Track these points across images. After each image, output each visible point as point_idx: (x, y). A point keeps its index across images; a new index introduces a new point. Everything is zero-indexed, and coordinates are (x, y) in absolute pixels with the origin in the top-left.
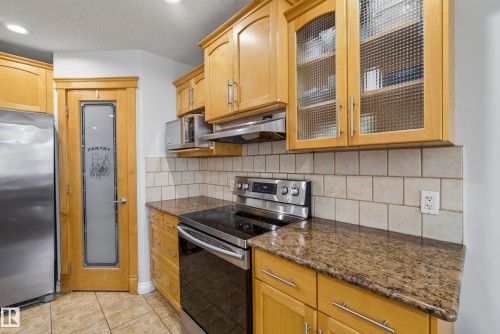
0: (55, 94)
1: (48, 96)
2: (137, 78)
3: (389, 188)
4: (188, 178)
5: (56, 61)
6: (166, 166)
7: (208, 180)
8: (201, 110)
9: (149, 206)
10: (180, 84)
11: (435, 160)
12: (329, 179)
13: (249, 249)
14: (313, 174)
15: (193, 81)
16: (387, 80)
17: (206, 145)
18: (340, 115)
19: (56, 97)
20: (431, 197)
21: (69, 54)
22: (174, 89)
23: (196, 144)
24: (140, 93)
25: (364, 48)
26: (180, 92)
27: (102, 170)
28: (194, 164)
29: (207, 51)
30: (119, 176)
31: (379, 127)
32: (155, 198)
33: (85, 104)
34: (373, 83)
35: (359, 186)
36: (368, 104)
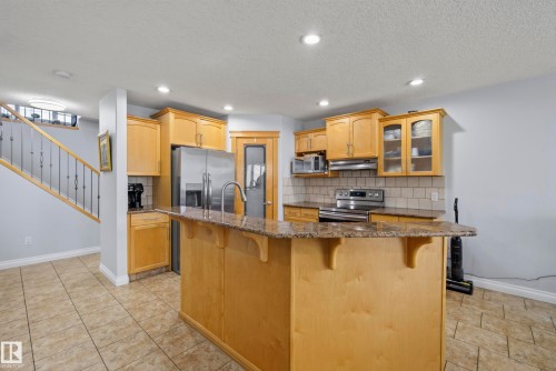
1: (225, 141)
2: (279, 132)
3: (420, 192)
5: (229, 120)
6: (290, 183)
9: (285, 206)
10: (297, 135)
11: (436, 181)
12: (392, 189)
13: (369, 215)
14: (385, 187)
15: (311, 135)
16: (420, 153)
18: (403, 164)
19: (230, 141)
20: (435, 195)
21: (236, 116)
22: (293, 137)
25: (413, 140)
26: (298, 139)
31: (416, 169)
33: (247, 146)
34: (415, 153)
35: (407, 192)
36: (414, 160)
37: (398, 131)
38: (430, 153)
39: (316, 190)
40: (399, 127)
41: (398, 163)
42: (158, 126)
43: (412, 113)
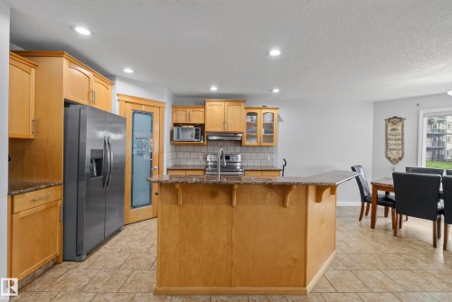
2: (166, 103)
3: (261, 156)
9: (168, 169)
10: (178, 108)
15: (190, 110)
18: (259, 138)
20: (269, 157)
25: (264, 124)
26: (175, 111)
29: (208, 103)
30: (154, 155)
33: (135, 112)
36: (263, 136)
37: (254, 117)
38: (272, 132)
39: (187, 155)
40: (256, 114)
41: (255, 137)
42: (33, 70)
43: (264, 107)
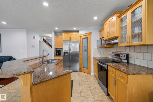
0: (79, 37)
1: (78, 38)
2: (91, 32)
3: (148, 56)
4: (102, 52)
5: (79, 32)
6: (97, 50)
7: (107, 53)
8: (103, 38)
10: (100, 32)
12: (133, 53)
13: (107, 65)
14: (129, 52)
15: (102, 31)
17: (104, 45)
19: (79, 38)
23: (102, 45)
24: (92, 35)
26: (100, 33)
27: (86, 50)
28: (104, 49)
29: (104, 25)
30: (88, 51)
32: (95, 56)
33: (83, 38)
